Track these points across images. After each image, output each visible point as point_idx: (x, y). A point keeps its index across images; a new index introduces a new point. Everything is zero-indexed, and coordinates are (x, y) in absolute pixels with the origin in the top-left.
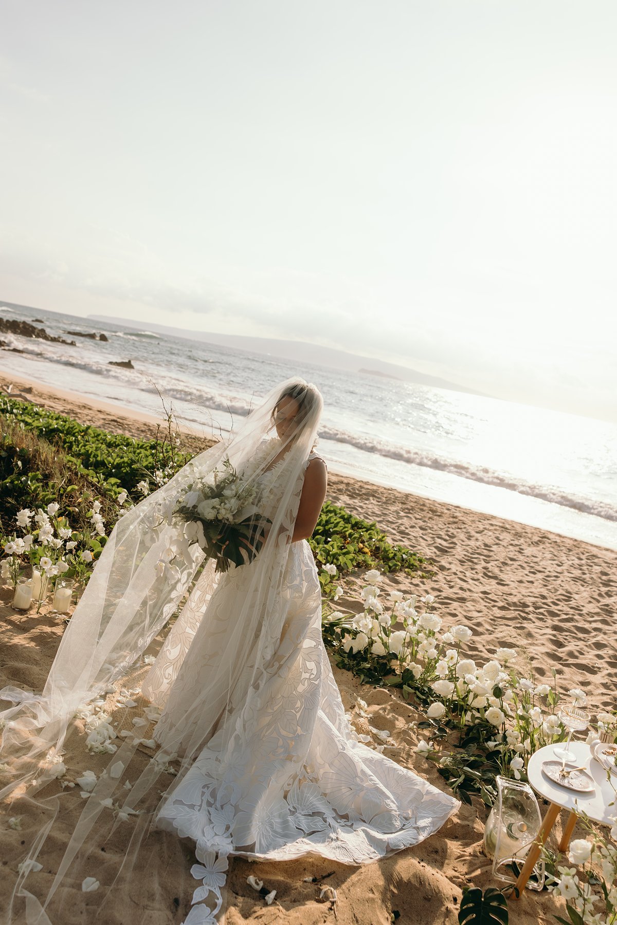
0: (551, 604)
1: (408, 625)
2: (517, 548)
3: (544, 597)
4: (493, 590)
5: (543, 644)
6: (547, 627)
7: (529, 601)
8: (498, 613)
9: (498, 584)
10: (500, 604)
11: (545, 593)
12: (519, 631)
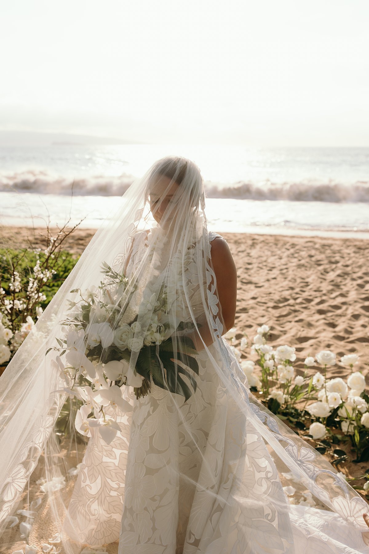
0: (300, 292)
1: (266, 360)
2: (245, 254)
3: (292, 288)
4: (258, 294)
5: (324, 330)
6: (314, 313)
7: (286, 294)
8: (277, 313)
9: (256, 287)
10: (271, 304)
11: (291, 285)
12: (300, 323)
